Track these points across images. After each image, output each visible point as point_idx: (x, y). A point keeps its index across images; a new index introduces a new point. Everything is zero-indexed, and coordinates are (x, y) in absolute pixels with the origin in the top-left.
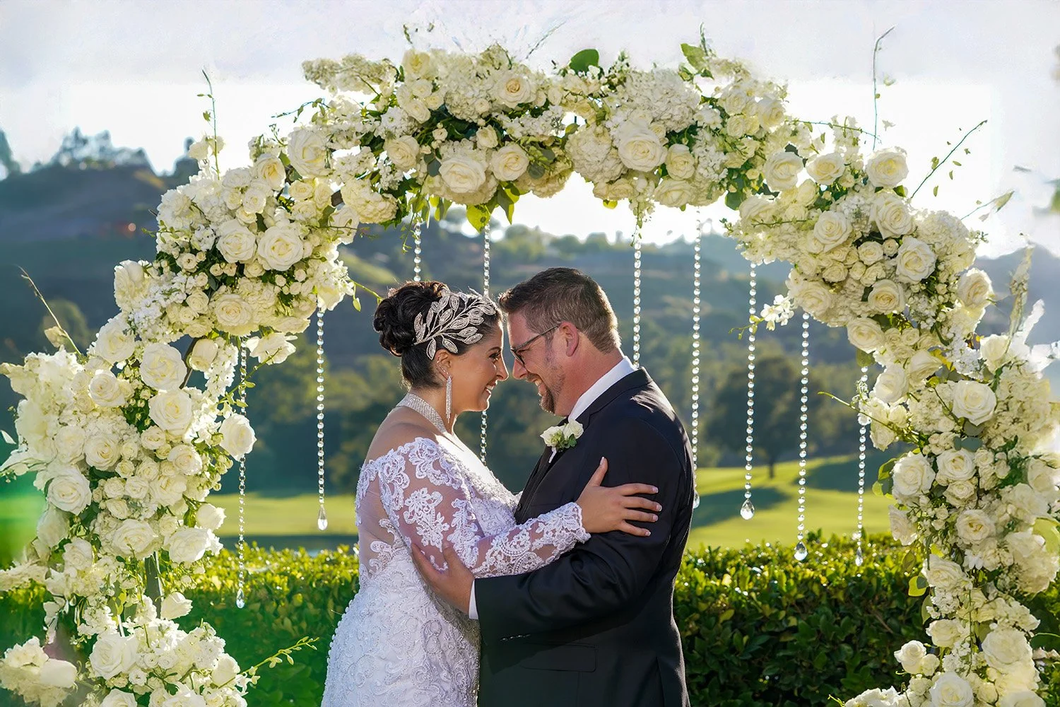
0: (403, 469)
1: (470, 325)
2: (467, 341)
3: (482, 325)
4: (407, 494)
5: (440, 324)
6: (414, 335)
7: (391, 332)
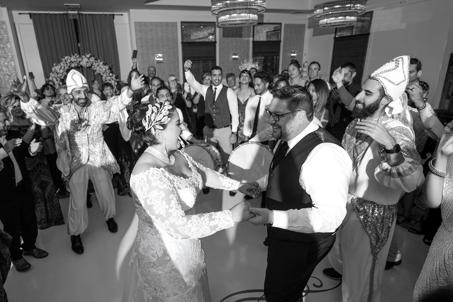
0: (146, 181)
1: (164, 116)
2: (165, 123)
3: (169, 114)
4: (148, 192)
5: (152, 120)
6: (144, 127)
7: (135, 129)
